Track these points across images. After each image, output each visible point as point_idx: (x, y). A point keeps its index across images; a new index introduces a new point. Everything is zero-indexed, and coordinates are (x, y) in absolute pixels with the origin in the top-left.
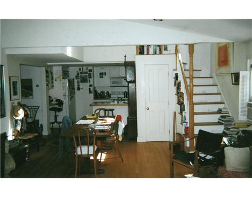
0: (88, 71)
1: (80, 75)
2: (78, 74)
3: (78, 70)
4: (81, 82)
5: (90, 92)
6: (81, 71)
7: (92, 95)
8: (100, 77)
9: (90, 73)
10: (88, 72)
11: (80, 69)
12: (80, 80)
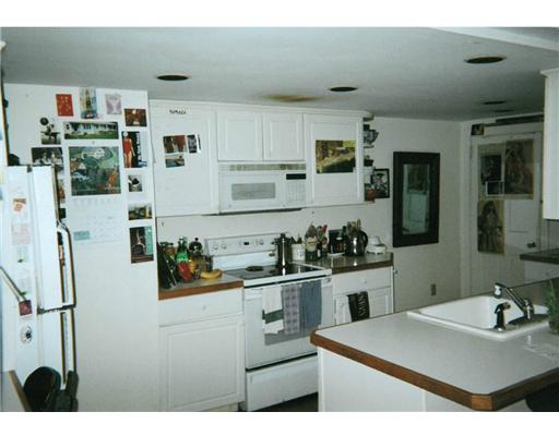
0: (121, 120)
1: (65, 145)
2: (51, 136)
3: (51, 111)
4: (79, 188)
5: (138, 254)
6: (77, 118)
7: (150, 269)
8: (169, 164)
9: (133, 135)
10: (123, 128)
11: (64, 105)
12: (66, 178)
